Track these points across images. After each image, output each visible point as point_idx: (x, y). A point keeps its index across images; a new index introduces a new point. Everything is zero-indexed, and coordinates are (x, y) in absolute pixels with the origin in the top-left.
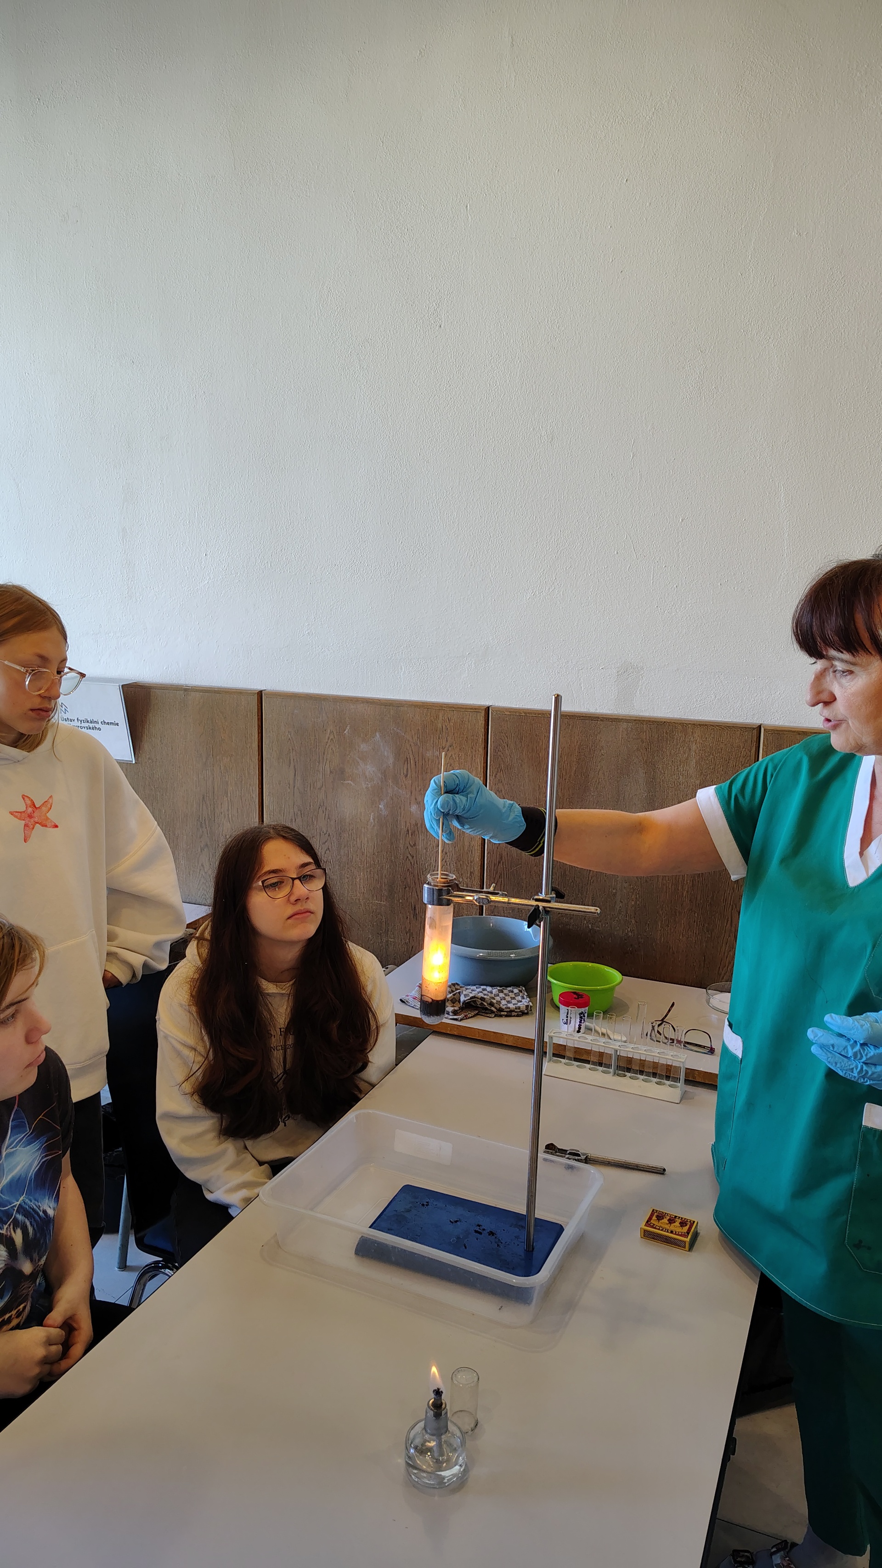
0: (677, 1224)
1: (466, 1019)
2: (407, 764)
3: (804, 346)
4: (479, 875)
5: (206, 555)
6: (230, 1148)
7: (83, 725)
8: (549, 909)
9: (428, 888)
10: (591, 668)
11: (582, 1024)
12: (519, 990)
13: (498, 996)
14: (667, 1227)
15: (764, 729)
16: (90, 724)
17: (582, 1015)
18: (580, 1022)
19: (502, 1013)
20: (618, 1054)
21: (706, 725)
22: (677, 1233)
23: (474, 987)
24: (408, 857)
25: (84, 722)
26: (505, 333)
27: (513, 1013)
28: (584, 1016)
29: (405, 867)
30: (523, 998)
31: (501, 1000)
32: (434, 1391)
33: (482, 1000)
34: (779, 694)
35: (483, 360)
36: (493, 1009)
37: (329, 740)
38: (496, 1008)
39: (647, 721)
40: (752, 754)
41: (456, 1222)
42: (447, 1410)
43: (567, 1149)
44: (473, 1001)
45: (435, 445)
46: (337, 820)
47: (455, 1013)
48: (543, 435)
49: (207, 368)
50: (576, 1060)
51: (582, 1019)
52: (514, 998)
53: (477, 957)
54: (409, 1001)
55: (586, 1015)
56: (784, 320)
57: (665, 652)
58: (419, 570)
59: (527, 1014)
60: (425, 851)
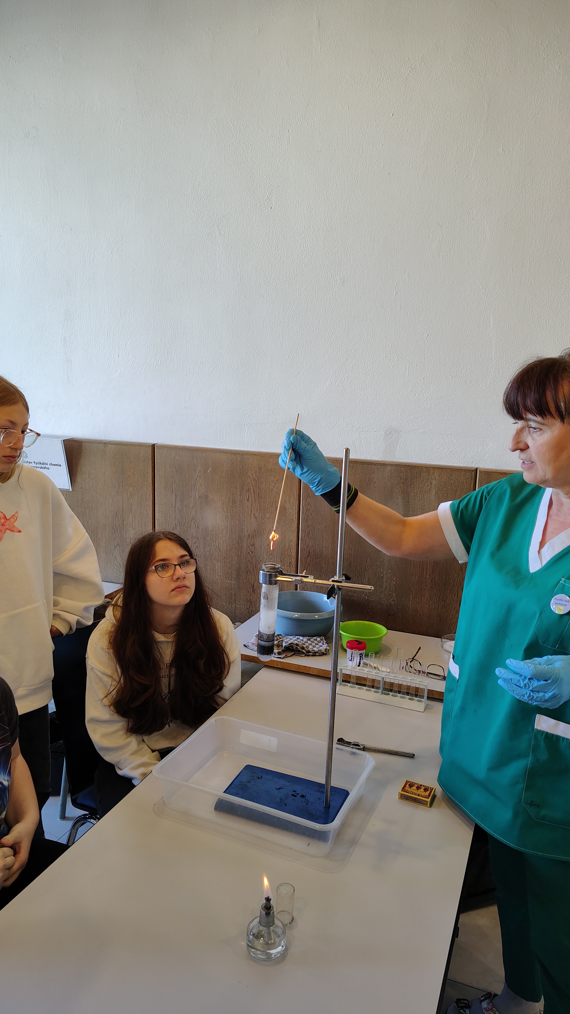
0: (422, 790)
1: (287, 657)
2: (249, 492)
3: (507, 224)
4: (295, 564)
5: (118, 356)
6: (133, 741)
7: (38, 465)
8: (341, 587)
9: (262, 573)
10: (368, 431)
11: (361, 661)
12: (321, 639)
13: (307, 642)
14: (416, 792)
15: (479, 471)
16: (42, 465)
17: (361, 655)
18: (360, 659)
19: (310, 654)
20: (385, 680)
21: (442, 468)
22: (422, 796)
23: (292, 637)
24: (249, 553)
25: (38, 464)
26: (313, 213)
27: (317, 654)
28: (363, 656)
29: (247, 559)
30: (323, 644)
31: (309, 645)
32: (265, 898)
33: (297, 645)
34: (489, 448)
35: (299, 231)
36: (304, 651)
37: (198, 477)
38: (306, 651)
39: (404, 465)
40: (471, 487)
41: (280, 789)
42: (274, 911)
43: (351, 742)
44: (291, 646)
45: (268, 285)
46: (203, 528)
47: (279, 653)
48: (337, 279)
49: (120, 234)
50: (357, 684)
51: (361, 657)
52: (317, 644)
53: (294, 618)
54: (250, 646)
55: (364, 655)
56: (494, 206)
57: (416, 421)
58: (257, 367)
59: (326, 654)
60: (260, 548)
